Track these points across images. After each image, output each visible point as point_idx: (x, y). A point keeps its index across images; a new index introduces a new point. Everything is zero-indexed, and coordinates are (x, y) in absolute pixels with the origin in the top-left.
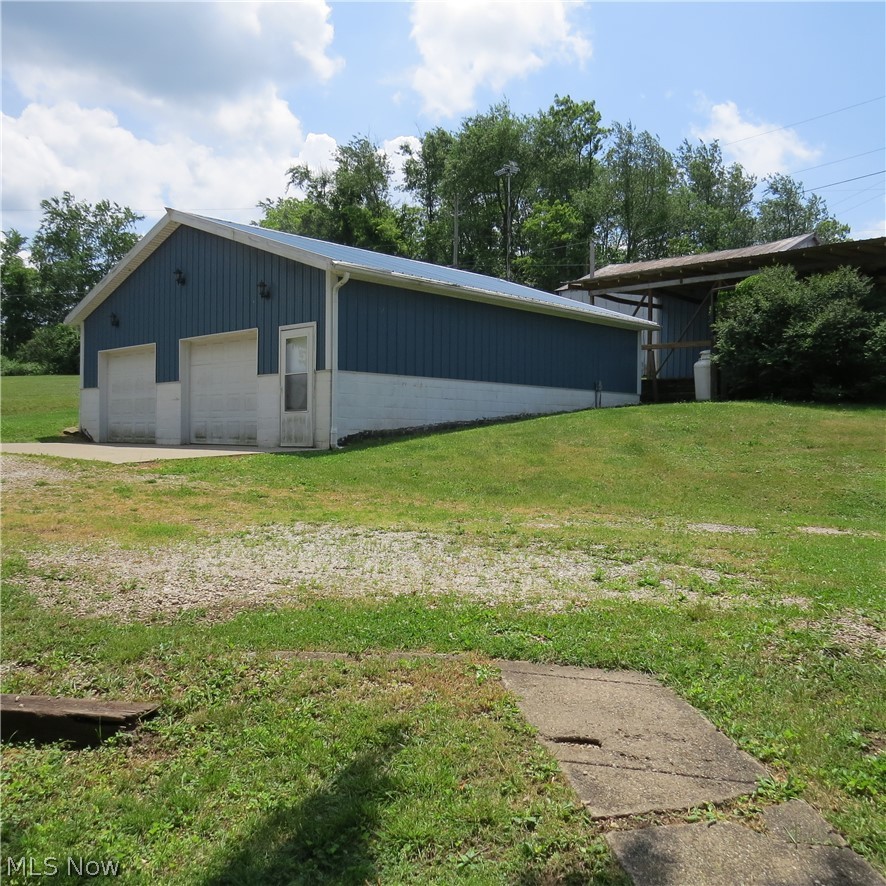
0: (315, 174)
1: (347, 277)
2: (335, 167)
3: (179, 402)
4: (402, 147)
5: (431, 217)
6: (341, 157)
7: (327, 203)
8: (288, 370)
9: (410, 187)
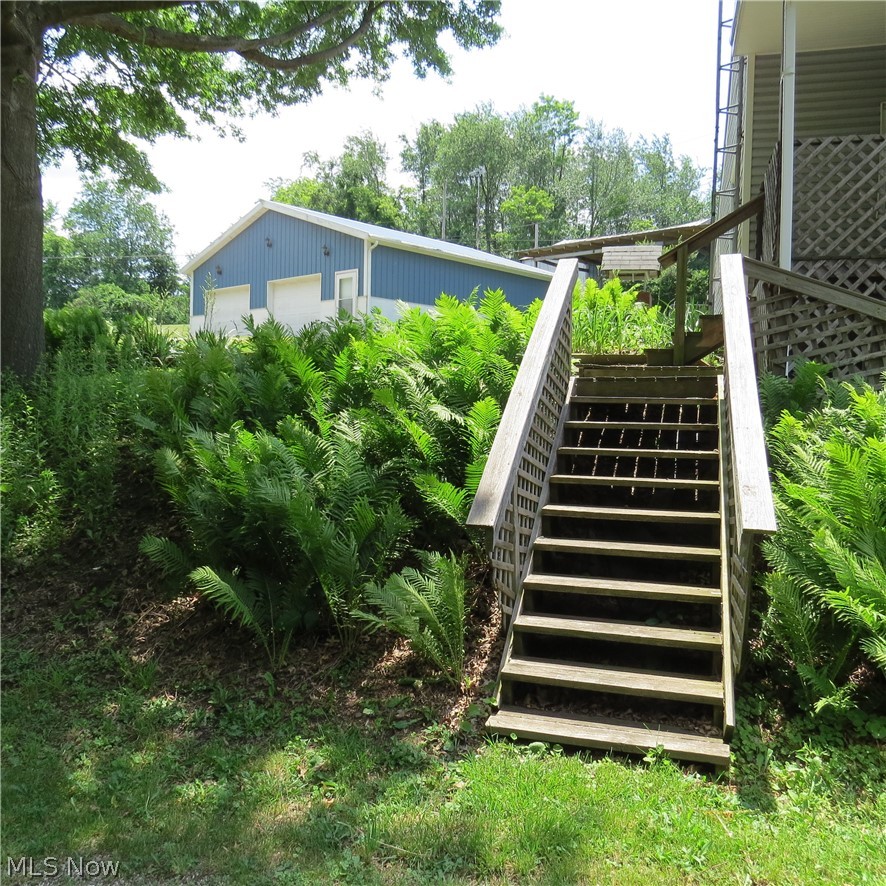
1: (377, 243)
2: (342, 151)
4: (399, 137)
5: (424, 196)
6: (348, 145)
7: (334, 183)
8: (341, 297)
9: (405, 170)
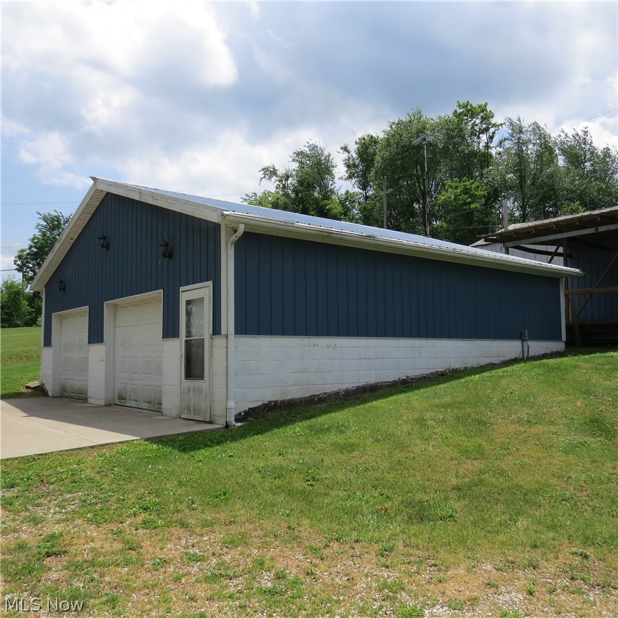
0: (281, 172)
1: (242, 229)
3: (104, 363)
4: (342, 148)
5: (367, 198)
6: (297, 158)
7: (290, 192)
8: (189, 334)
9: (350, 177)
